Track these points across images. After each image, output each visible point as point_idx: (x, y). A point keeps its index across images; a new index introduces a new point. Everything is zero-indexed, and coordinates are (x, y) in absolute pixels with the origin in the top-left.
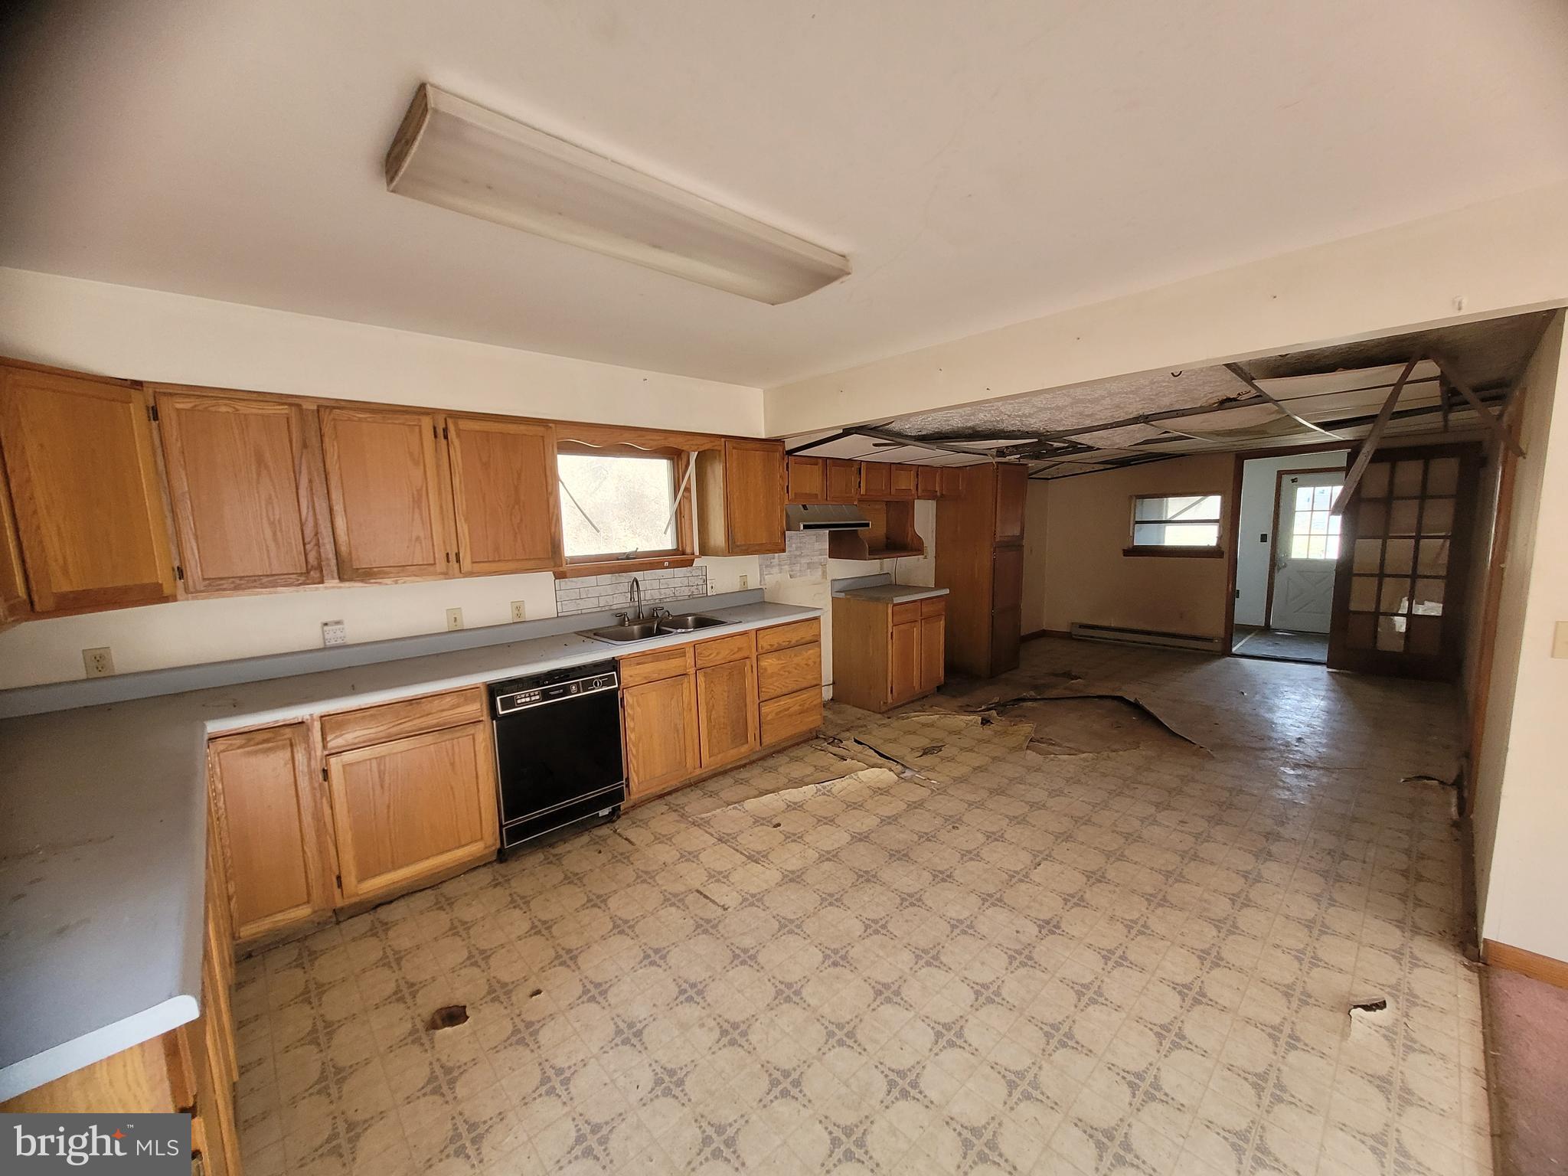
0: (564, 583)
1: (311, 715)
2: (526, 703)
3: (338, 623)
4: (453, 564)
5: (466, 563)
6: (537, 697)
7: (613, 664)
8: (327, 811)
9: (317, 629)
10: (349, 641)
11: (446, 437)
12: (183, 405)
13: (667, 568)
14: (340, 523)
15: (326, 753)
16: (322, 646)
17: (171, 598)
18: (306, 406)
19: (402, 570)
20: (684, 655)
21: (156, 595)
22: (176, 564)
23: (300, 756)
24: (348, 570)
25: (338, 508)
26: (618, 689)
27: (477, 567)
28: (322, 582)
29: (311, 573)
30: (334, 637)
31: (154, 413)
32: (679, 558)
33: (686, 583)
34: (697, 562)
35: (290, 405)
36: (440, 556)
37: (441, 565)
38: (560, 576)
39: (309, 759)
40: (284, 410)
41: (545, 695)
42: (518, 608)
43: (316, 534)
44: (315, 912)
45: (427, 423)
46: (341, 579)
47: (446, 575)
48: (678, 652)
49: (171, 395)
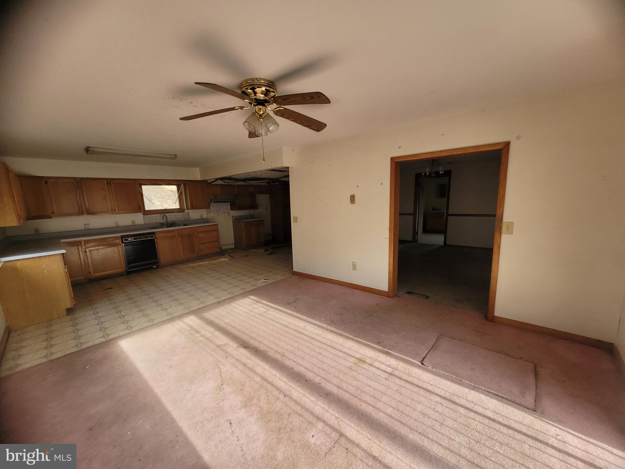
0: (146, 216)
1: (82, 240)
2: (130, 240)
3: (88, 224)
4: (113, 211)
5: (117, 211)
6: (133, 239)
7: (153, 233)
8: (86, 259)
9: (83, 225)
10: (91, 228)
11: (110, 184)
12: (52, 181)
13: (176, 213)
14: (87, 203)
15: (85, 247)
16: (84, 229)
17: (52, 218)
18: (77, 179)
19: (101, 212)
20: (174, 232)
21: (49, 217)
22: (52, 211)
23: (80, 248)
24: (89, 212)
25: (86, 199)
26: (155, 239)
27: (119, 212)
28: (83, 215)
29: (81, 213)
30: (87, 227)
31: (46, 183)
32: (181, 210)
33: (182, 217)
34: (186, 211)
35: (74, 179)
36: (110, 210)
37: (111, 211)
38: (144, 214)
39: (82, 249)
40: (73, 180)
41: (135, 239)
42: (133, 222)
43: (81, 205)
44: (84, 278)
45: (105, 182)
46: (87, 214)
47: (112, 214)
48: (173, 231)
49: (49, 179)
